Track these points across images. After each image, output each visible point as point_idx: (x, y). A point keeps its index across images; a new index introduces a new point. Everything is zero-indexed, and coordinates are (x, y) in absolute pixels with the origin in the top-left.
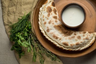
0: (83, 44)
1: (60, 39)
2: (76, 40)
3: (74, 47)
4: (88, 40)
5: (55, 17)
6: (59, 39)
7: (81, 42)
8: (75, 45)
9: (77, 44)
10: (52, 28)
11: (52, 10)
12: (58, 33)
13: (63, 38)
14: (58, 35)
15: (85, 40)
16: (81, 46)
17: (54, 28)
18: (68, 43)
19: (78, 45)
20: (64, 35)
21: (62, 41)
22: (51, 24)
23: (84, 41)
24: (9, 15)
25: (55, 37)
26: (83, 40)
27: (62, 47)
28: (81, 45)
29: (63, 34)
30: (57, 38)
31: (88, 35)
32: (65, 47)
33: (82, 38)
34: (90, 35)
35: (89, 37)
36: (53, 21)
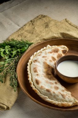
0: (54, 95)
1: (38, 75)
2: (51, 87)
3: (43, 90)
4: (62, 98)
5: (54, 59)
6: (36, 74)
7: (54, 93)
8: (45, 90)
9: (48, 91)
10: (40, 62)
11: (59, 53)
12: (41, 70)
13: (41, 77)
14: (40, 71)
15: (60, 95)
16: (51, 96)
17: (42, 63)
19: (48, 93)
20: (45, 76)
21: (38, 77)
22: (44, 59)
23: (58, 94)
24: (20, 36)
25: (35, 70)
26: (58, 92)
28: (51, 94)
29: (45, 74)
30: (36, 71)
31: (68, 95)
32: (34, 85)
33: (59, 91)
34: (69, 97)
35: (67, 97)
36: (48, 58)
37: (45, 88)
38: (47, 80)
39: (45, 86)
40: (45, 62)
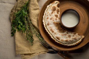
0: (71, 42)
1: (55, 33)
4: (75, 40)
5: (56, 16)
7: (70, 40)
8: (65, 41)
11: (56, 9)
13: (58, 33)
14: (55, 30)
15: (73, 39)
17: (53, 24)
18: (60, 38)
21: (56, 35)
22: (52, 20)
27: (55, 39)
30: (53, 32)
31: (77, 36)
33: (72, 37)
34: (78, 37)
35: (77, 38)
36: (54, 18)
37: (64, 40)
38: (62, 34)
39: (63, 38)
40: (54, 22)
